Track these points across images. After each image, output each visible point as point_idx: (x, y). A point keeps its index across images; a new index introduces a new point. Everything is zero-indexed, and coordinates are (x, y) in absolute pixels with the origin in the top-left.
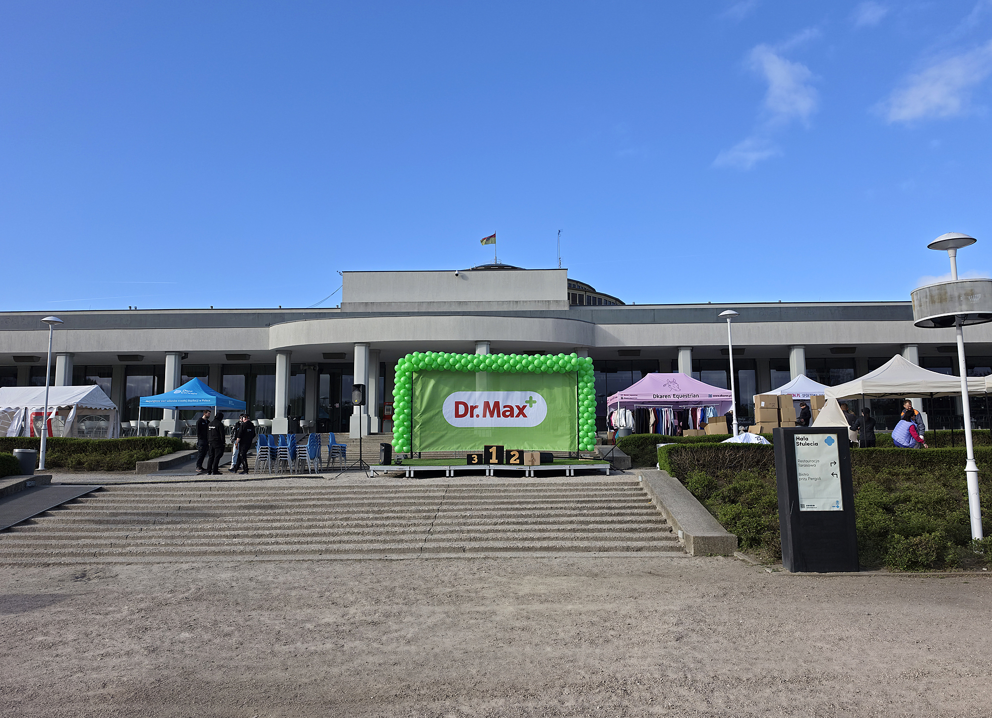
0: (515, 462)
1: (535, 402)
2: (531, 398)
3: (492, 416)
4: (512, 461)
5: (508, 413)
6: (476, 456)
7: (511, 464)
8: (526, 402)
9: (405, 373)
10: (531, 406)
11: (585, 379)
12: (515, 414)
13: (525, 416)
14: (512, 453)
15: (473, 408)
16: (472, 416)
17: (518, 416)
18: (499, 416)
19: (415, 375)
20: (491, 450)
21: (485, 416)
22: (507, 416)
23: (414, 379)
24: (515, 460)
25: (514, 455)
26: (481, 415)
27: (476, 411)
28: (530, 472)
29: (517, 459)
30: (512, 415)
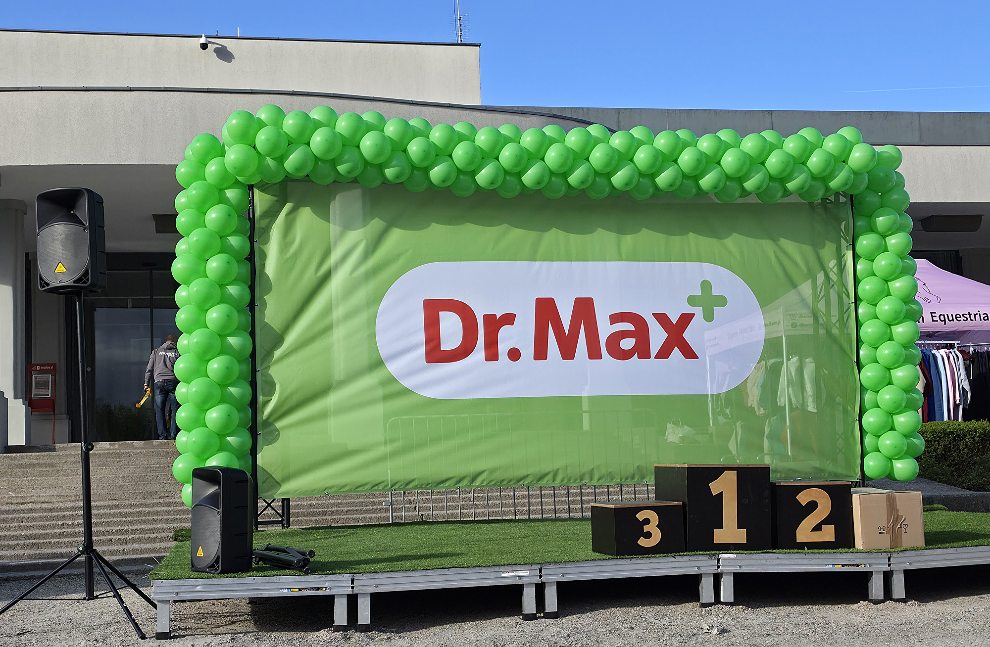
0: (817, 537)
1: (722, 301)
2: (706, 285)
3: (568, 352)
4: (804, 532)
5: (627, 344)
6: (654, 517)
7: (801, 546)
8: (692, 300)
9: (221, 190)
10: (709, 317)
11: (881, 221)
12: (656, 344)
13: (689, 354)
14: (803, 498)
15: (494, 324)
16: (492, 354)
17: (664, 353)
18: (594, 353)
19: (261, 200)
20: (715, 487)
21: (541, 353)
22: (625, 355)
23: (258, 213)
24: (818, 528)
25: (812, 506)
26: (527, 350)
27: (507, 338)
28: (888, 576)
29: (826, 522)
30: (643, 351)
